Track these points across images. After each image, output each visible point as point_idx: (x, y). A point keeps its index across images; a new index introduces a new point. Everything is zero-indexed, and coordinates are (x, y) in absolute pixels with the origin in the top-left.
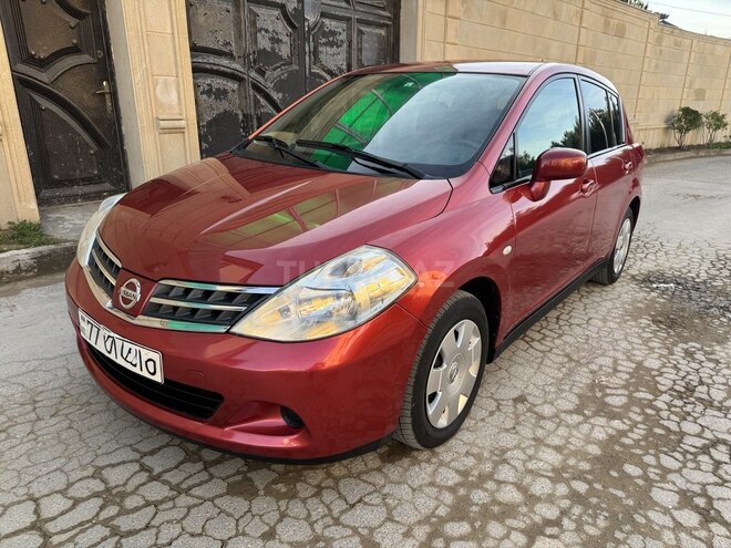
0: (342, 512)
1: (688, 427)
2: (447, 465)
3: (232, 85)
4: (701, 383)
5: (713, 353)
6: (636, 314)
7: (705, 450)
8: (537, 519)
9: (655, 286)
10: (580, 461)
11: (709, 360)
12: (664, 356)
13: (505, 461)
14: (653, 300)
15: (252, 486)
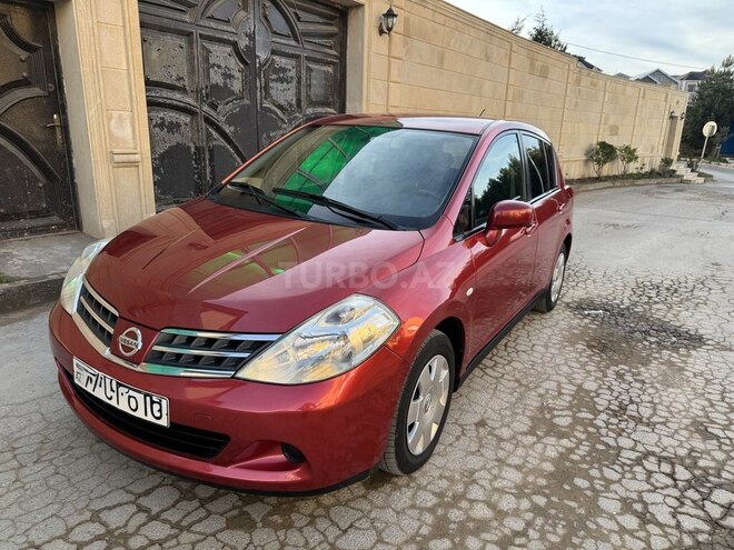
0: (337, 538)
1: (624, 442)
2: (424, 488)
3: (184, 119)
4: (632, 402)
5: (639, 374)
6: (572, 340)
7: (639, 462)
8: (507, 531)
9: (586, 312)
10: (536, 477)
11: (636, 381)
12: (600, 379)
13: (474, 481)
14: (586, 327)
15: (250, 518)
